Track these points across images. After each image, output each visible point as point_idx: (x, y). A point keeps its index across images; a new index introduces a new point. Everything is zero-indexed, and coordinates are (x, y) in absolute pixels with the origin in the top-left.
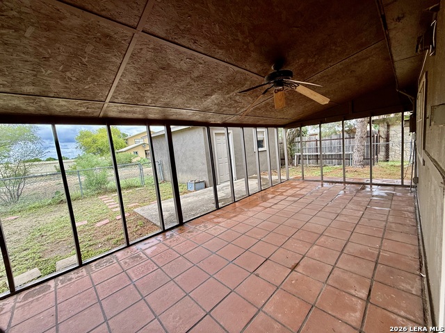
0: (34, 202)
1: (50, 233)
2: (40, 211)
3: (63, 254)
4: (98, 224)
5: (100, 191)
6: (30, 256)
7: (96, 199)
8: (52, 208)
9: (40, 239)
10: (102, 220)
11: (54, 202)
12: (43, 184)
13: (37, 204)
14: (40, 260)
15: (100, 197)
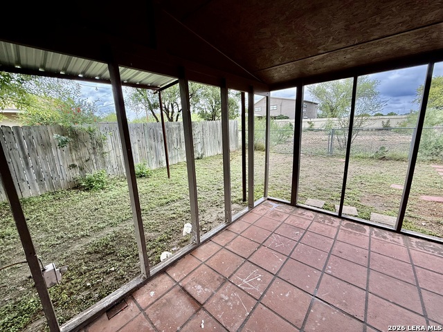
0: (360, 152)
1: (368, 184)
2: (363, 161)
3: (377, 208)
4: (424, 198)
5: (435, 158)
6: (351, 195)
7: (425, 166)
8: (373, 162)
9: (359, 185)
10: (432, 195)
11: (376, 156)
12: (368, 138)
13: (361, 154)
14: (358, 202)
15: (432, 165)
